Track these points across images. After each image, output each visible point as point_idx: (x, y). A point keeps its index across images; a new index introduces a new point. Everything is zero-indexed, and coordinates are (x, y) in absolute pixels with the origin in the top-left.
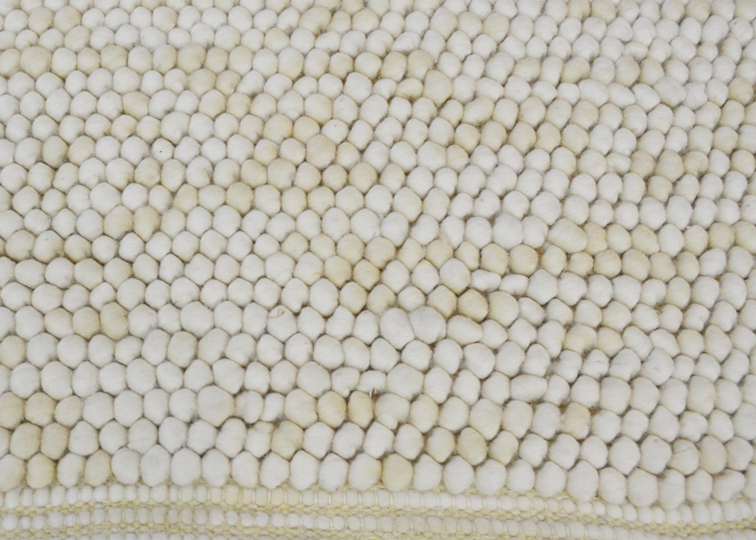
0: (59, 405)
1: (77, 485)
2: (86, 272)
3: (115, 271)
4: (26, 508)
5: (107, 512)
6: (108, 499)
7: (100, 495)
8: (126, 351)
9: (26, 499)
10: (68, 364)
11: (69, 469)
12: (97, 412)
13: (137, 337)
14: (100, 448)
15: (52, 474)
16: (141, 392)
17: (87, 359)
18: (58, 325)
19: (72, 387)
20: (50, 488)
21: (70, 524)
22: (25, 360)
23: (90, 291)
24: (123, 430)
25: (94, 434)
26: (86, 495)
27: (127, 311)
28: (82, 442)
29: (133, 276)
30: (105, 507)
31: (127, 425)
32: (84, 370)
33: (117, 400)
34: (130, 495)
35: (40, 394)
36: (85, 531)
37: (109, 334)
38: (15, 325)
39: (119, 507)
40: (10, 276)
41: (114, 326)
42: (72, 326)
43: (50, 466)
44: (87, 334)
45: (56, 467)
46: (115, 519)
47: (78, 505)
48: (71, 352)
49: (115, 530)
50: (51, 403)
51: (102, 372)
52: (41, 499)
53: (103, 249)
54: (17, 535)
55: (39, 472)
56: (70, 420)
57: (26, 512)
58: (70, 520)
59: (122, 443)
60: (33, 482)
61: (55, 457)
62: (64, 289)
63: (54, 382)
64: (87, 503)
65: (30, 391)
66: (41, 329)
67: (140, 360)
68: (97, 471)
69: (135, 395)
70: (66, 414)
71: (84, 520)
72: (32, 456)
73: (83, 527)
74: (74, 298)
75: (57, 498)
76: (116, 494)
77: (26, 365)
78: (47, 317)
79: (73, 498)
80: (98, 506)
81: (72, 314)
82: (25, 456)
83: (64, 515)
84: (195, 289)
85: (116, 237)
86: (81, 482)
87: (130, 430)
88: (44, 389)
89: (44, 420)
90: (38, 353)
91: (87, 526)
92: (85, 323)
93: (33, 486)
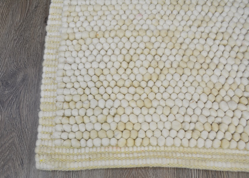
0: (134, 125)
1: (140, 146)
2: (139, 91)
3: (147, 90)
4: (127, 152)
5: (149, 153)
6: (149, 149)
7: (146, 149)
8: (152, 111)
9: (127, 149)
10: (136, 114)
11: (138, 142)
12: (145, 127)
13: (154, 108)
14: (146, 136)
15: (134, 143)
16: (156, 122)
17: (141, 113)
18: (133, 104)
19: (138, 120)
20: (133, 147)
21: (140, 156)
22: (124, 113)
23: (140, 95)
24: (152, 132)
25: (145, 132)
26: (143, 148)
27: (151, 101)
28: (142, 135)
29: (152, 92)
30: (149, 152)
31: (153, 131)
32: (141, 116)
33: (150, 124)
34: (155, 149)
35: (129, 122)
36: (144, 157)
37: (147, 107)
38: (121, 104)
39: (152, 151)
40: (119, 91)
41: (148, 105)
42: (136, 105)
43: (133, 141)
44: (141, 107)
45: (134, 141)
46: (152, 154)
47: (141, 151)
48: (137, 111)
49: (152, 157)
50: (132, 125)
51: (146, 117)
52: (131, 149)
53: (143, 84)
54: (125, 158)
55: (130, 142)
56: (138, 129)
57: (127, 153)
58: (139, 155)
59: (152, 135)
60: (129, 145)
61: (134, 138)
62: (133, 95)
63: (133, 119)
64: (143, 151)
65: (127, 121)
66: (128, 105)
67: (155, 113)
68: (146, 142)
69: (155, 123)
70: (137, 127)
71: (143, 155)
72: (128, 138)
73: (143, 156)
74: (136, 97)
75: (135, 149)
76: (151, 148)
77: (124, 115)
78: (130, 102)
79: (139, 149)
80: (146, 151)
81: (136, 101)
82: (126, 138)
83: (138, 153)
84: (169, 95)
85: (146, 81)
86: (142, 145)
87: (154, 132)
88: (130, 121)
89: (131, 129)
90: (128, 111)
91: (144, 156)
92: (140, 104)
93: (128, 146)
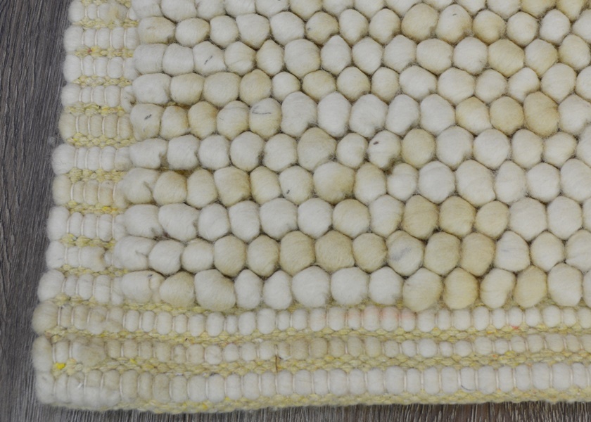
0: (481, 212)
1: (502, 307)
2: (503, 56)
3: (539, 55)
4: (444, 332)
5: (544, 338)
6: (543, 323)
7: (533, 319)
8: (559, 149)
9: (444, 322)
10: (488, 163)
11: (497, 287)
12: (528, 221)
13: (570, 134)
14: (532, 263)
15: (475, 293)
16: (580, 197)
17: (510, 159)
18: (474, 117)
19: (495, 191)
20: (471, 310)
21: (502, 352)
22: (435, 158)
23: (507, 78)
24: (560, 244)
25: (525, 246)
26: (516, 318)
27: (557, 104)
28: (511, 256)
29: (559, 61)
30: (542, 333)
31: (565, 237)
32: (508, 171)
33: (551, 207)
34: (570, 319)
35: (456, 198)
36: (521, 360)
37: (538, 129)
38: (420, 115)
39: (558, 332)
40: (410, 57)
41: (542, 119)
42: (490, 119)
43: (472, 284)
44: (510, 128)
45: (479, 284)
46: (557, 346)
47: (506, 329)
48: (492, 150)
49: (558, 359)
50: (470, 210)
51: (531, 174)
52: (462, 322)
53: (522, 28)
54: (437, 362)
55: (461, 289)
56: (496, 230)
57: (444, 337)
58: (501, 347)
59: (560, 258)
60: (452, 302)
61: (479, 272)
62: (477, 75)
63: (474, 184)
64: (517, 328)
65: (446, 195)
66: (453, 122)
67: (574, 160)
68: (531, 290)
69: (572, 202)
70: (491, 222)
71: (519, 347)
72: (451, 272)
73: (518, 355)
74: (490, 86)
75: (481, 321)
76: (553, 318)
77: (436, 164)
78: (459, 109)
79: (500, 321)
80: (531, 331)
81: (488, 105)
82: (443, 271)
83: (493, 341)
85: (536, 14)
86: (511, 302)
87: (568, 243)
88: (461, 192)
89: (464, 229)
90: (453, 149)
91: (523, 353)
92: (506, 116)
93: (452, 306)
